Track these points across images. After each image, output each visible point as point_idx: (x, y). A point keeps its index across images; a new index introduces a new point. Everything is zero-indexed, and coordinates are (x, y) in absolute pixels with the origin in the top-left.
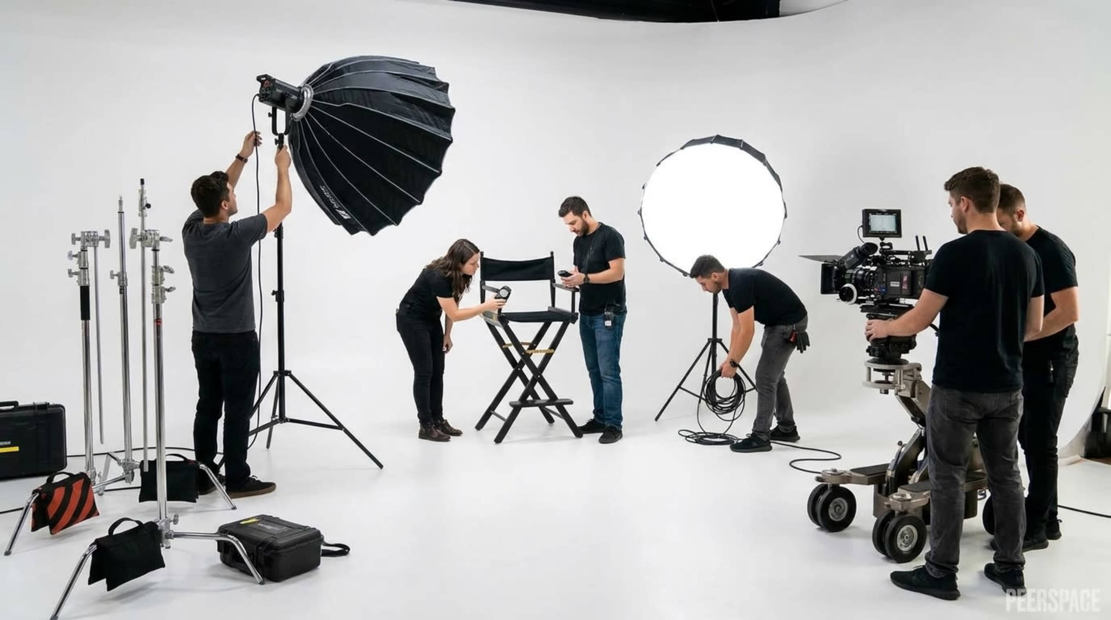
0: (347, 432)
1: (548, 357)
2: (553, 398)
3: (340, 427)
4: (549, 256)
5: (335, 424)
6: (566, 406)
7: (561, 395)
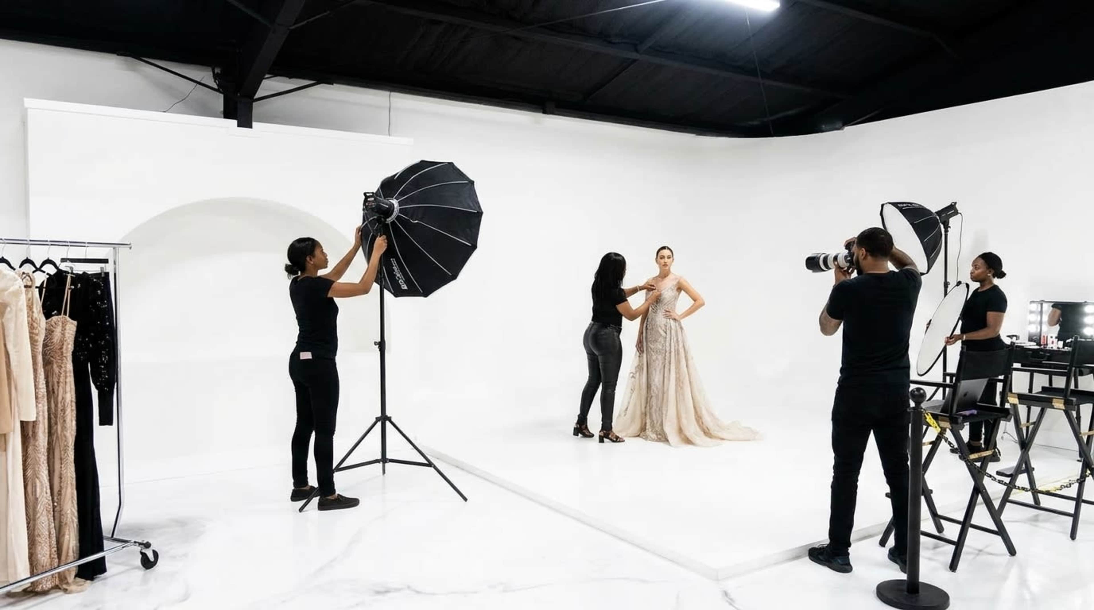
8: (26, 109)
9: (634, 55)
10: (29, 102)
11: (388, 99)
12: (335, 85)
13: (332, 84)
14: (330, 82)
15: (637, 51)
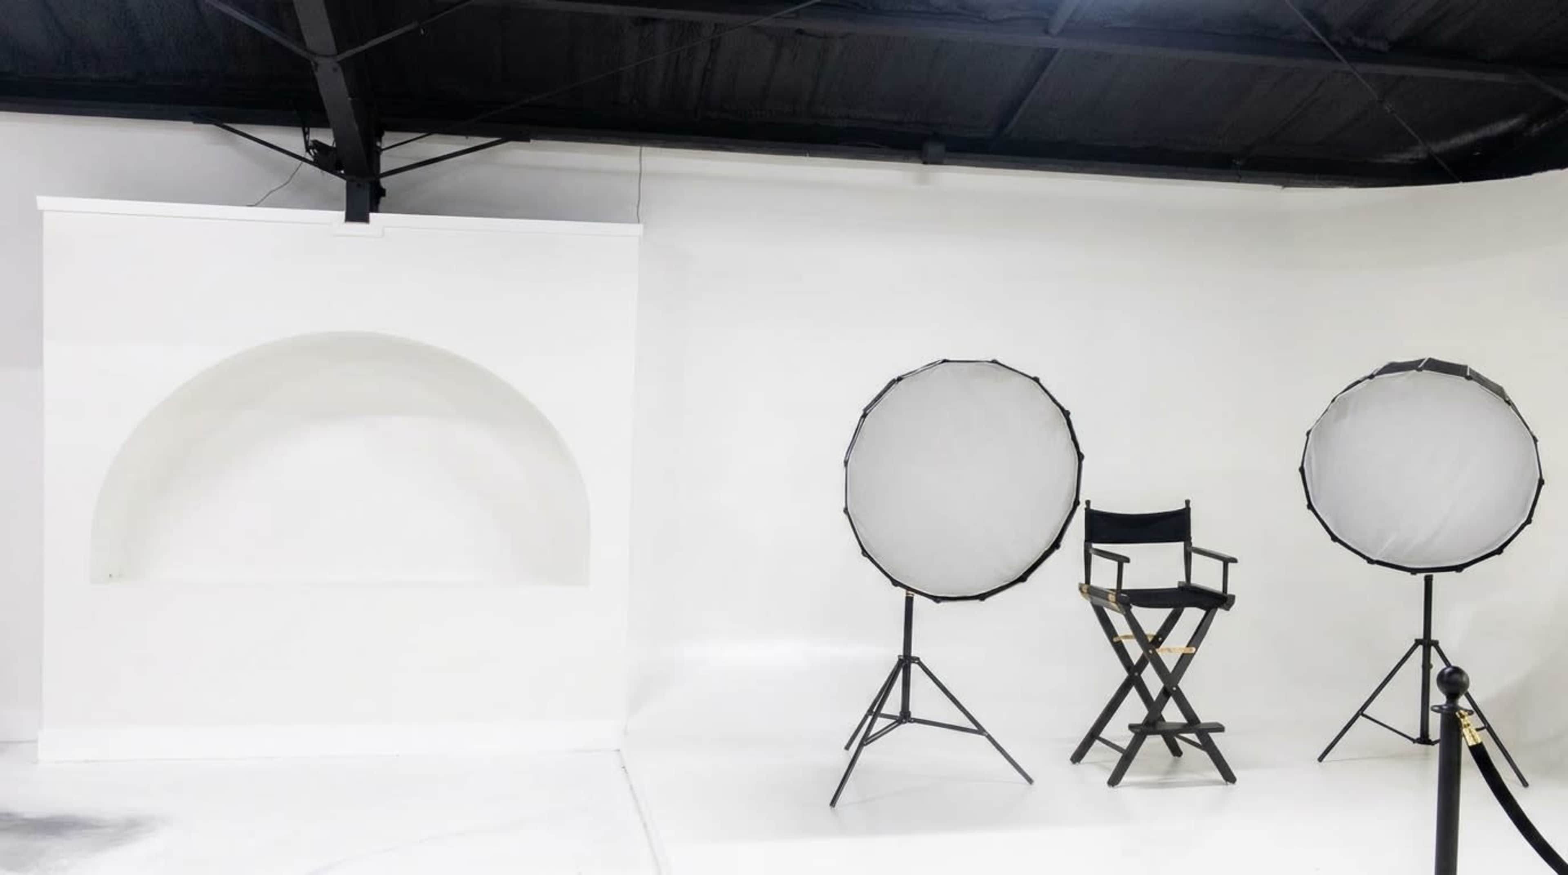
0: (989, 737)
1: (1185, 660)
2: (1192, 722)
3: (980, 730)
4: (1182, 506)
5: (975, 728)
6: (1213, 735)
7: (1205, 717)
8: (41, 212)
9: (1045, 41)
10: (44, 202)
11: (637, 158)
12: (532, 141)
13: (528, 140)
14: (523, 137)
15: (1046, 32)
